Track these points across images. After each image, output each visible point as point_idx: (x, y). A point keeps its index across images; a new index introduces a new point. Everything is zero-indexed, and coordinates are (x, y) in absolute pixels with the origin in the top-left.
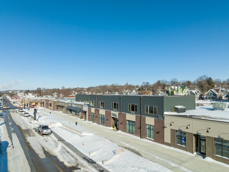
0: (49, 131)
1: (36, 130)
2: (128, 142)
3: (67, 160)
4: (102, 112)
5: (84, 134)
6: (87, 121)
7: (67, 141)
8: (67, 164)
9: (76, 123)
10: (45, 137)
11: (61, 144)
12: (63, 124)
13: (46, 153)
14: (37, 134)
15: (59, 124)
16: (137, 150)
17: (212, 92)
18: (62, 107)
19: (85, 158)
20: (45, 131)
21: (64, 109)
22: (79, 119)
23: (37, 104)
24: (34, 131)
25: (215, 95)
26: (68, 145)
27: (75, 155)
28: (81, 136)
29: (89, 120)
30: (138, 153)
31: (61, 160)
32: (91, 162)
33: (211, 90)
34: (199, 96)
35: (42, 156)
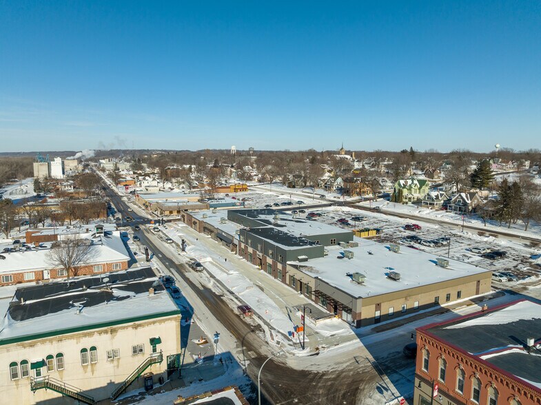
0: (202, 268)
1: (190, 266)
2: (261, 281)
3: (217, 291)
4: (250, 250)
5: (231, 272)
6: (237, 256)
7: (217, 277)
8: (216, 293)
9: (226, 260)
10: (199, 273)
11: (212, 281)
12: (213, 259)
13: (203, 286)
14: (190, 269)
15: (209, 259)
16: (262, 286)
17: (462, 198)
18: (212, 232)
19: (229, 291)
20: (198, 268)
21: (213, 234)
22: (230, 251)
23: (171, 212)
24: (187, 266)
25: (465, 204)
26: (218, 281)
27: (222, 288)
28: (228, 274)
29: (240, 255)
30: (262, 290)
31: (214, 291)
32: (232, 293)
33: (460, 195)
34: (442, 202)
35: (201, 288)
